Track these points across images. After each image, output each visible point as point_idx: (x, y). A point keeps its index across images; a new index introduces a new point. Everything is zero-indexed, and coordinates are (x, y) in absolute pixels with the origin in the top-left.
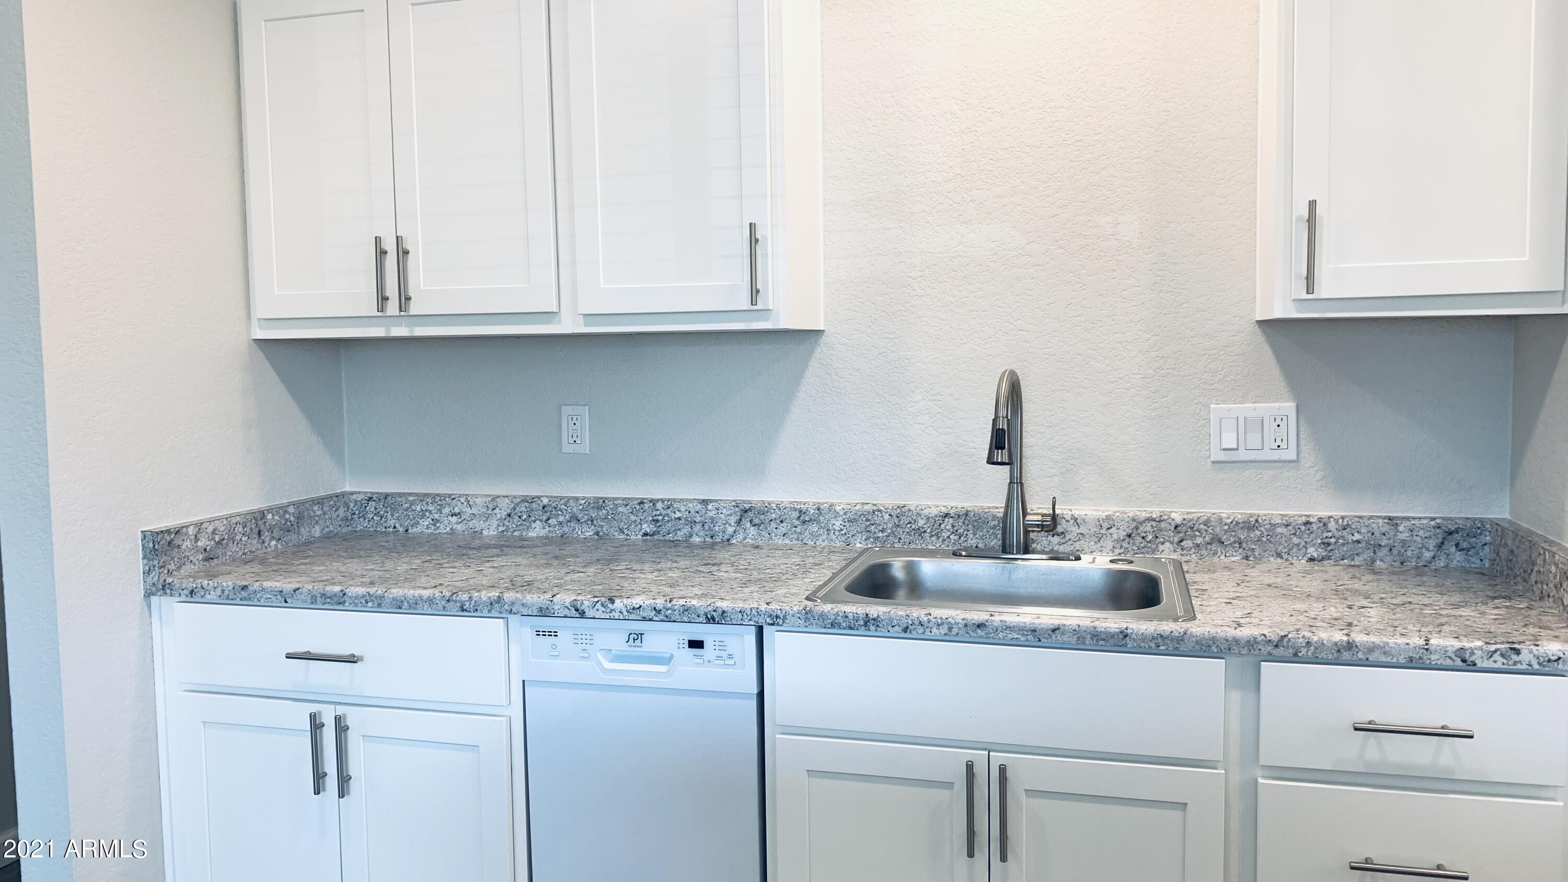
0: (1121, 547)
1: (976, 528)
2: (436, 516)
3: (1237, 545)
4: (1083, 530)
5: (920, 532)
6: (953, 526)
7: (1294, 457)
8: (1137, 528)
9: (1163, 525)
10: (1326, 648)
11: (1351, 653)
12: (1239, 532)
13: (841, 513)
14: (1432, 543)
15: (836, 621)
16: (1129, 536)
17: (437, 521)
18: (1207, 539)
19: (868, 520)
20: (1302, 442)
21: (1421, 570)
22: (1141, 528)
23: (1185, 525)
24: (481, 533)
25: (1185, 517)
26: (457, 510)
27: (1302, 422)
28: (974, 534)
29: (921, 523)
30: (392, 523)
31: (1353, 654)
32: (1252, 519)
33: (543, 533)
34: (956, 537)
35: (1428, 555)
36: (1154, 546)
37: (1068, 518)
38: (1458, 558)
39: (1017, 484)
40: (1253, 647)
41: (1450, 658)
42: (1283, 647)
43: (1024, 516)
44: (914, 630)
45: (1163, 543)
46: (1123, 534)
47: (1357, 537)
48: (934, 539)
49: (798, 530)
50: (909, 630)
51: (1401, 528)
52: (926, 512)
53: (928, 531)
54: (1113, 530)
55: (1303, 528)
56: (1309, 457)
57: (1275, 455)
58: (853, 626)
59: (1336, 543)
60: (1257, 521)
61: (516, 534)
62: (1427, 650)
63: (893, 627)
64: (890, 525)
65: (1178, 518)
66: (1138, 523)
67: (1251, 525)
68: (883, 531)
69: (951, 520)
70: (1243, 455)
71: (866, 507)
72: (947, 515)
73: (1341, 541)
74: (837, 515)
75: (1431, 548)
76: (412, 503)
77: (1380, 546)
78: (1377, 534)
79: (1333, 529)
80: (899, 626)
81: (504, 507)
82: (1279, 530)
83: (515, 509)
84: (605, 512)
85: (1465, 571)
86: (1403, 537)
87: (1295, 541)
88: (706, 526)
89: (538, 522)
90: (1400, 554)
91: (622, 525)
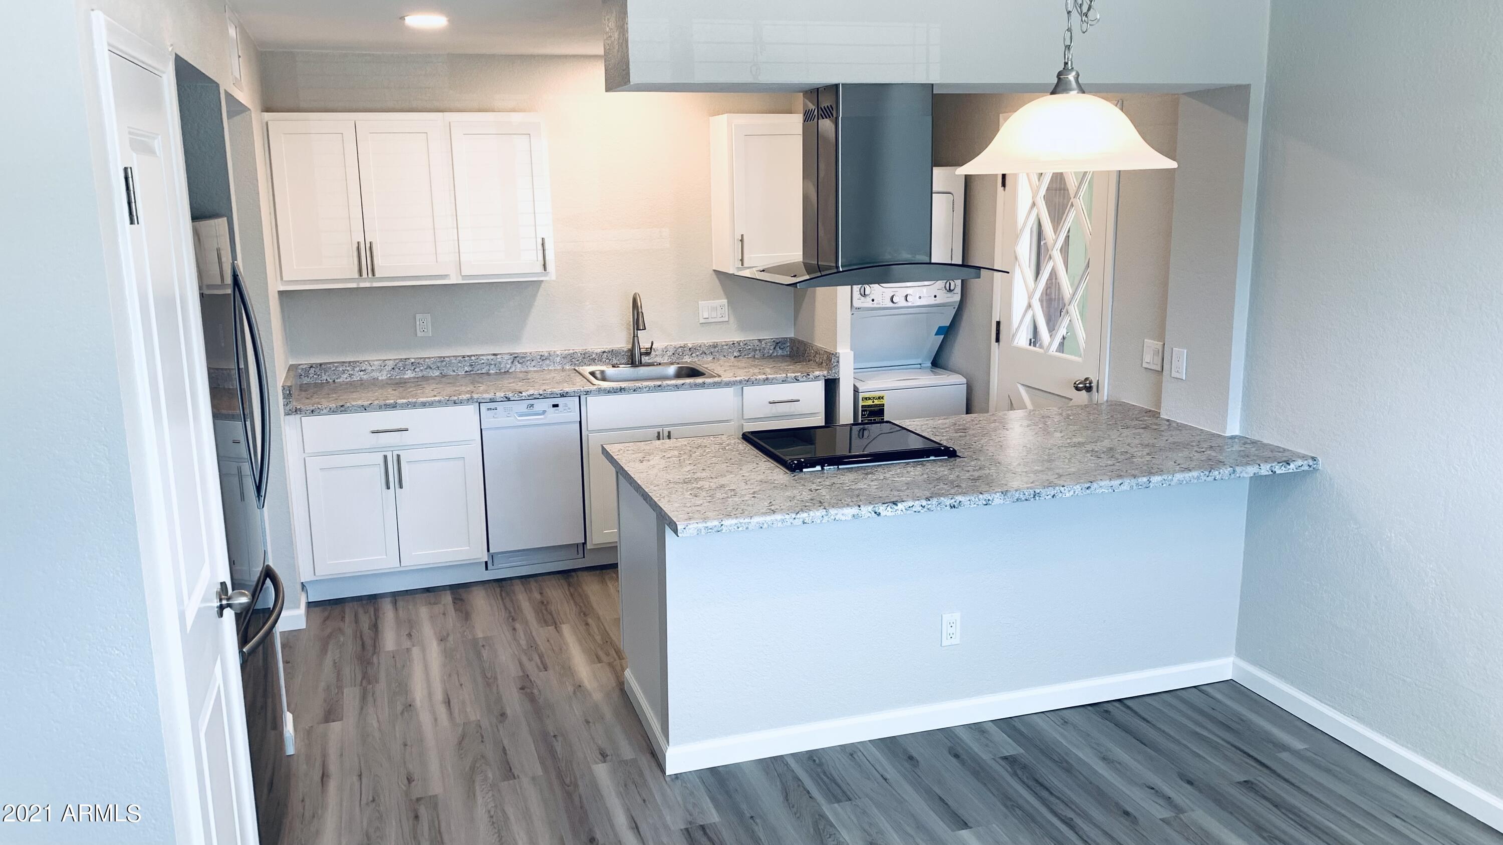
0: (669, 359)
1: (619, 355)
2: (351, 372)
3: (713, 353)
5: (594, 360)
7: (727, 320)
9: (685, 349)
12: (711, 349)
14: (772, 348)
17: (352, 375)
18: (701, 352)
19: (571, 356)
20: (730, 314)
21: (770, 357)
24: (378, 379)
25: (693, 345)
26: (363, 369)
27: (730, 307)
29: (594, 356)
30: (325, 378)
32: (715, 344)
33: (412, 375)
35: (771, 352)
38: (780, 352)
39: (636, 337)
43: (640, 349)
46: (671, 353)
47: (749, 347)
48: (599, 360)
49: (540, 363)
51: (763, 343)
54: (668, 352)
55: (732, 346)
56: (732, 320)
57: (721, 320)
60: (717, 344)
61: (397, 377)
64: (581, 358)
65: (690, 346)
66: (676, 349)
67: (715, 346)
68: (578, 360)
70: (711, 320)
71: (570, 352)
72: (604, 352)
73: (744, 349)
74: (558, 356)
76: (337, 367)
77: (756, 350)
78: (755, 346)
79: (741, 345)
81: (391, 364)
82: (725, 347)
83: (396, 365)
84: (445, 363)
85: (783, 356)
86: (763, 346)
87: (730, 350)
88: (497, 366)
89: (409, 371)
90: (763, 352)
91: (454, 368)
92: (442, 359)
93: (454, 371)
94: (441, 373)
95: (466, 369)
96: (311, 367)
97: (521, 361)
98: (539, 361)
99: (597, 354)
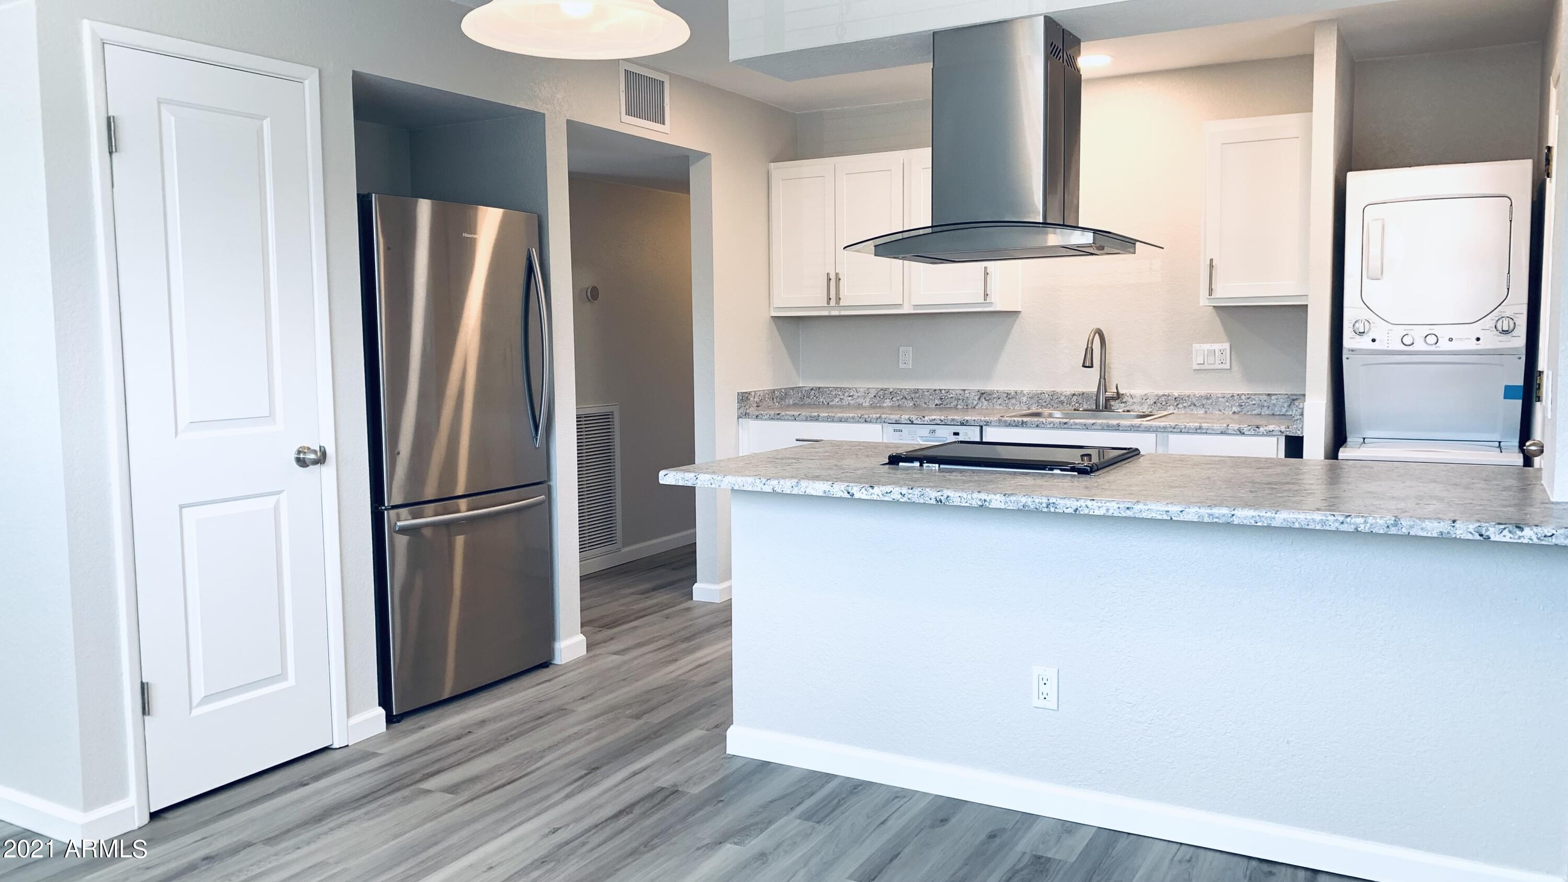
0: (1151, 408)
1: (1087, 400)
2: (842, 397)
3: (1202, 406)
4: (1134, 400)
5: (1062, 402)
6: (1077, 400)
7: (1229, 367)
8: (1158, 399)
9: (1170, 397)
12: (1203, 400)
13: (1026, 394)
14: (1286, 405)
16: (1155, 403)
17: (842, 399)
18: (1189, 404)
19: (1038, 397)
20: (1233, 361)
21: (1282, 415)
22: (1160, 399)
23: (1179, 398)
24: (862, 405)
25: (1180, 394)
26: (851, 394)
27: (1232, 353)
28: (1086, 403)
29: (1062, 398)
30: (822, 400)
32: (1209, 395)
33: (890, 404)
34: (1078, 405)
36: (1165, 407)
37: (1128, 395)
39: (1103, 378)
43: (1105, 393)
45: (1169, 406)
46: (1152, 402)
47: (1254, 402)
48: (1068, 405)
49: (1006, 402)
51: (1272, 398)
52: (1064, 394)
53: (1066, 402)
54: (1147, 400)
55: (1230, 398)
56: (1236, 367)
57: (1221, 366)
59: (1245, 405)
60: (1210, 395)
61: (878, 405)
64: (1048, 400)
65: (1176, 395)
66: (1159, 397)
67: (1208, 398)
68: (1045, 402)
69: (1076, 397)
70: (1206, 367)
71: (1038, 392)
72: (1074, 395)
73: (1247, 404)
74: (1024, 395)
75: (1286, 407)
76: (831, 391)
77: (1264, 406)
78: (1262, 401)
79: (1244, 399)
81: (873, 393)
82: (1220, 399)
83: (877, 393)
84: (918, 394)
86: (1274, 402)
87: (1227, 404)
88: (964, 401)
89: (888, 400)
91: (926, 401)
92: (916, 391)
93: (926, 403)
94: (915, 404)
95: (937, 402)
96: (812, 389)
97: (987, 398)
98: (1005, 399)
99: (1066, 396)
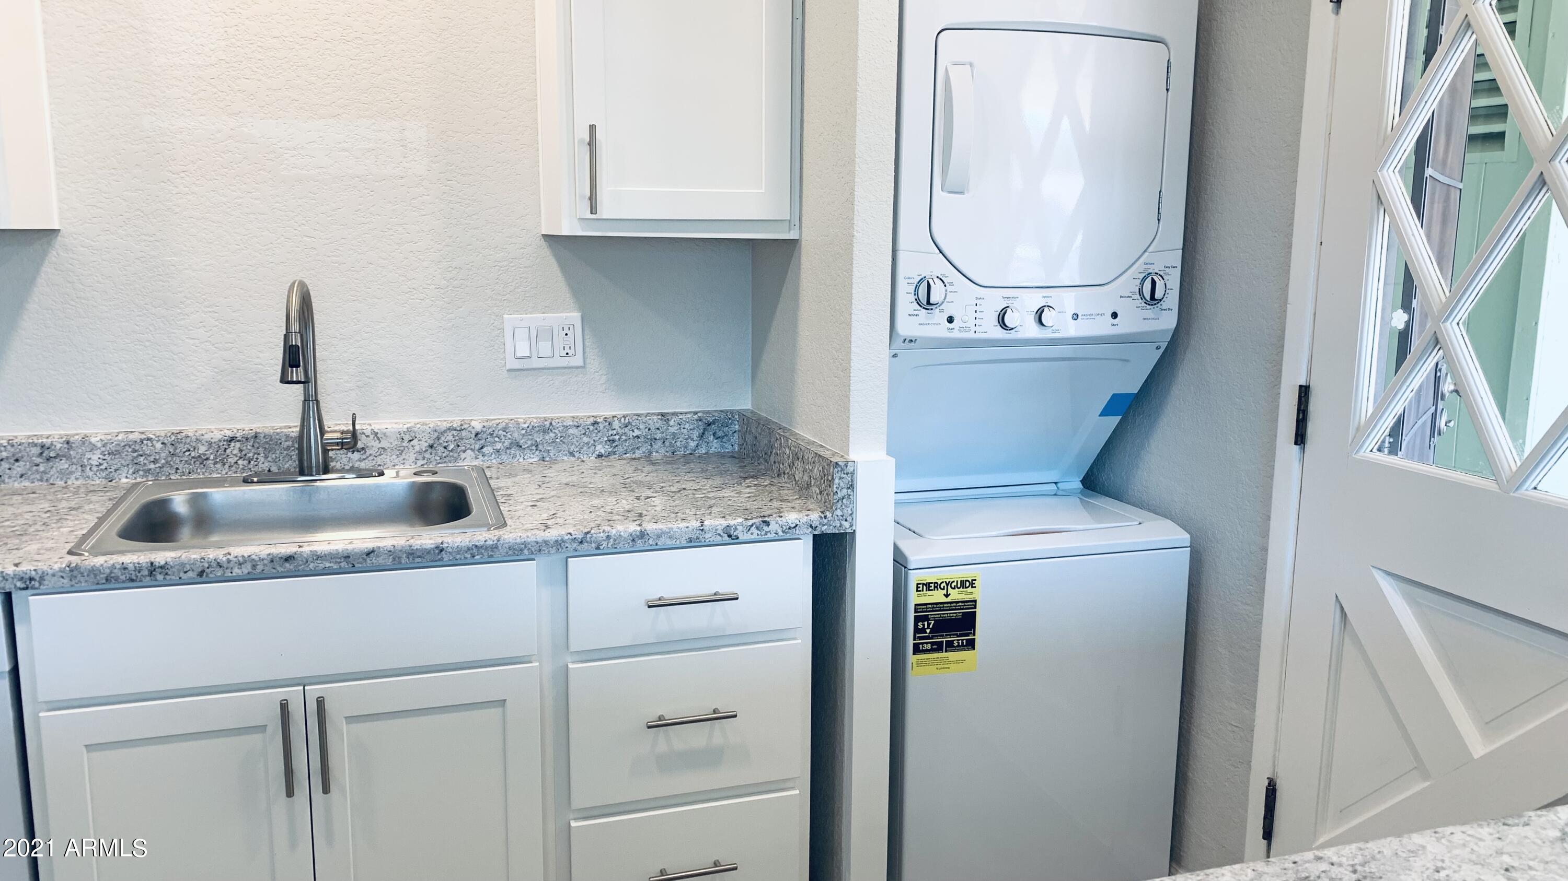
0: (424, 458)
1: (268, 451)
3: (534, 448)
4: (384, 444)
5: (202, 460)
6: (241, 451)
7: (581, 364)
8: (438, 438)
9: (464, 433)
10: (623, 539)
11: (643, 541)
12: (536, 435)
13: (99, 445)
14: (695, 434)
15: (113, 575)
16: (431, 446)
18: (507, 444)
19: (135, 451)
20: (587, 350)
21: (688, 458)
22: (443, 438)
23: (484, 432)
25: (485, 424)
27: (586, 328)
28: (266, 457)
29: (202, 449)
31: (645, 542)
32: (547, 423)
34: (245, 462)
35: (692, 444)
36: (456, 455)
37: (368, 432)
38: (715, 446)
39: (311, 401)
40: (560, 545)
41: (719, 535)
42: (587, 542)
43: (322, 434)
44: (211, 573)
45: (464, 451)
46: (424, 445)
47: (637, 433)
48: (219, 466)
50: (205, 574)
51: (671, 423)
52: (207, 437)
53: (212, 457)
54: (415, 442)
55: (591, 428)
56: (594, 363)
57: (565, 362)
58: (135, 578)
59: (619, 439)
60: (551, 424)
62: (702, 530)
63: (186, 572)
64: (163, 455)
65: (478, 426)
66: (440, 434)
67: (546, 428)
68: (155, 461)
69: (238, 445)
70: (536, 363)
71: (131, 437)
72: (232, 439)
73: (624, 437)
74: (93, 448)
75: (695, 438)
77: (656, 439)
78: (653, 429)
79: (617, 427)
80: (193, 570)
82: (571, 431)
85: (721, 456)
86: (672, 430)
87: (585, 439)
90: (671, 445)
99: (210, 444)
